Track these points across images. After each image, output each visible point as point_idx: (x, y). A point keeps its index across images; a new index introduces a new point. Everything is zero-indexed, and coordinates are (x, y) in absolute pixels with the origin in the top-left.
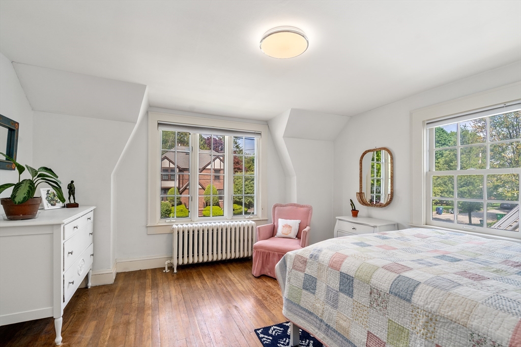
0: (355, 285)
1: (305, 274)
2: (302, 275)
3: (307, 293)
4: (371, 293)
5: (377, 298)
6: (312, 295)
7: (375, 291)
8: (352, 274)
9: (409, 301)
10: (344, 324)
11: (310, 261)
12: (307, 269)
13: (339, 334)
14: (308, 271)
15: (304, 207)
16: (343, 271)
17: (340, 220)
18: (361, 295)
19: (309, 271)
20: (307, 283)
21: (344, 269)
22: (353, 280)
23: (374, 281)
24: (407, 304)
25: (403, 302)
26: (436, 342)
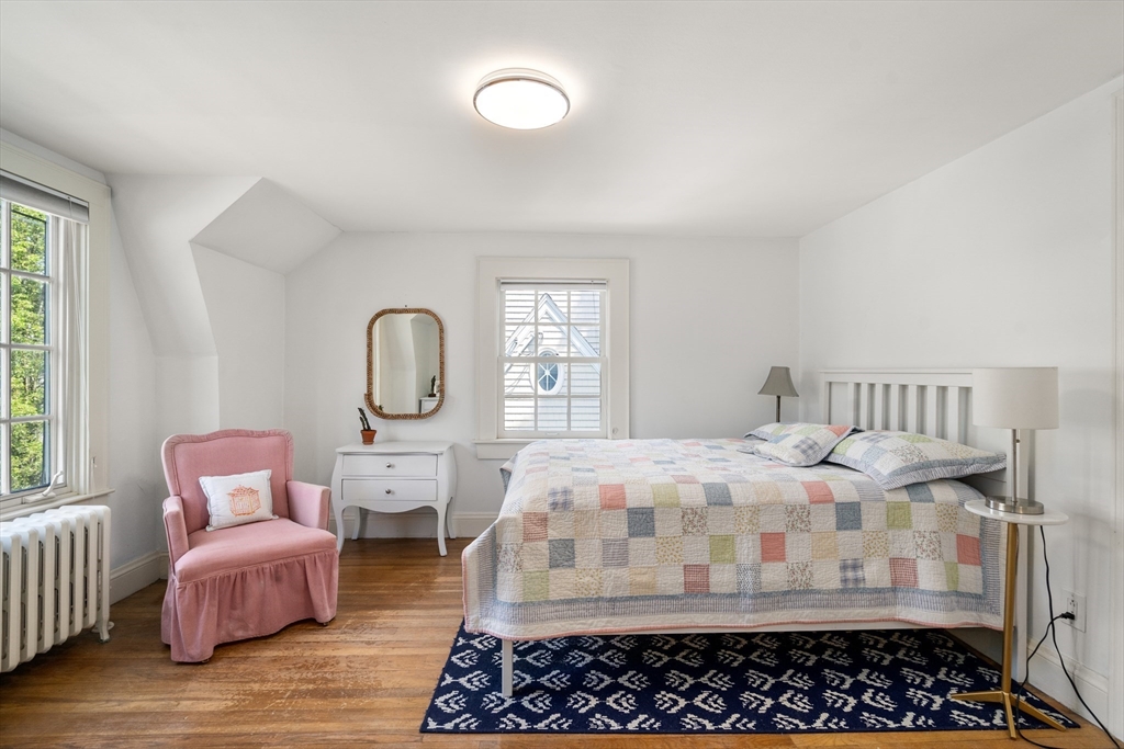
0: (656, 517)
1: (550, 541)
2: (544, 545)
3: (558, 571)
4: (683, 517)
5: (692, 519)
6: (568, 570)
7: (689, 511)
8: (649, 504)
9: (730, 504)
10: (644, 579)
11: (554, 514)
12: (550, 531)
13: (637, 598)
14: (553, 534)
15: (269, 435)
16: (632, 506)
17: (345, 454)
18: (666, 526)
19: (555, 533)
20: (556, 555)
21: (631, 503)
22: (652, 512)
23: (683, 501)
24: (729, 508)
25: (725, 508)
26: (761, 531)
